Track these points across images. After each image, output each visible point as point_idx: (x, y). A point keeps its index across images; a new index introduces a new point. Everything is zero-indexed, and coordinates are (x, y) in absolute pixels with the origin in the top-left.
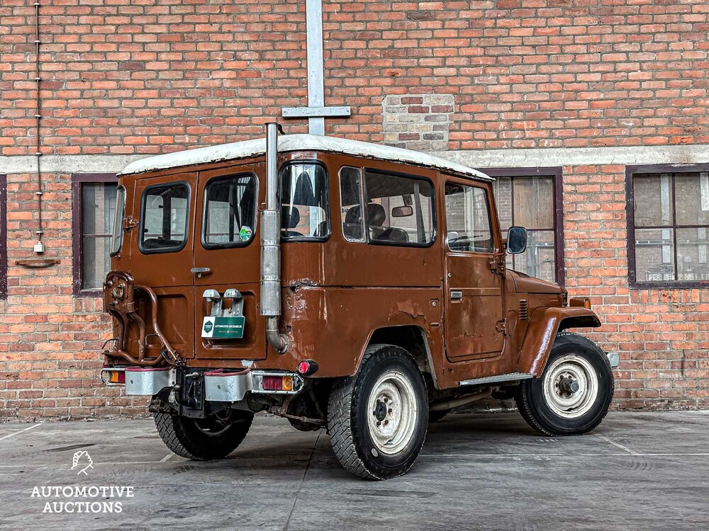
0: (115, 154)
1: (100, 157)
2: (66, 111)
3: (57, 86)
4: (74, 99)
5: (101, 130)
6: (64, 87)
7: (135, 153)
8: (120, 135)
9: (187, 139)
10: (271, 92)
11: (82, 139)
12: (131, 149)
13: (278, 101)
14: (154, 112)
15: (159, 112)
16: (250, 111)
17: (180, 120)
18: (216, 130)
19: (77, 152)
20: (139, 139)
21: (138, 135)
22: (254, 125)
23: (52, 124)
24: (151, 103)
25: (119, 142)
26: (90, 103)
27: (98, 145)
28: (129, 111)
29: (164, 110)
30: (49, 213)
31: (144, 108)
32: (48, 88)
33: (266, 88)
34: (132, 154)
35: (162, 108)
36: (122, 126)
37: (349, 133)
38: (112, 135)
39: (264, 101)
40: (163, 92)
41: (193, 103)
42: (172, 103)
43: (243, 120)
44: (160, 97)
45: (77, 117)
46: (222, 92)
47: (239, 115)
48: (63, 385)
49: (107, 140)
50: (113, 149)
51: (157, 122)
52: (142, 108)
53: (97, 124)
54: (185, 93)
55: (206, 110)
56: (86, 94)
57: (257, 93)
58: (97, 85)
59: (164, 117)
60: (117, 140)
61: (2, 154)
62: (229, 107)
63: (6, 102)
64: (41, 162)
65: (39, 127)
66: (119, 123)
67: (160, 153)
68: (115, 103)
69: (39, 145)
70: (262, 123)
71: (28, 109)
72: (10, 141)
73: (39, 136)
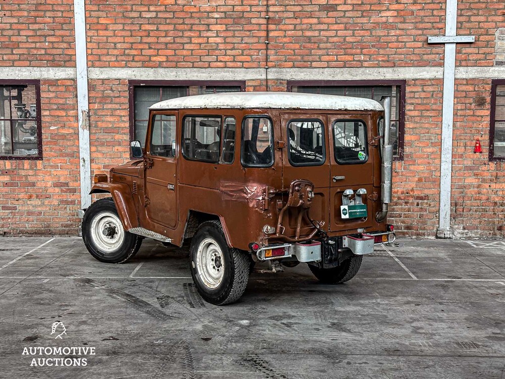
0: (315, 68)
1: (304, 69)
2: (284, 39)
3: (279, 22)
4: (290, 30)
5: (307, 51)
6: (283, 22)
7: (328, 67)
8: (319, 55)
9: (362, 57)
10: (421, 26)
11: (294, 57)
12: (326, 64)
13: (424, 32)
14: (342, 40)
15: (345, 39)
16: (405, 39)
17: (358, 45)
18: (382, 51)
19: (290, 66)
20: (331, 58)
21: (331, 55)
22: (408, 48)
23: (275, 47)
24: (340, 33)
25: (318, 60)
26: (300, 33)
27: (304, 62)
28: (325, 39)
29: (348, 38)
31: (335, 36)
32: (273, 23)
33: (417, 23)
34: (326, 68)
35: (347, 36)
36: (320, 49)
38: (314, 55)
39: (414, 32)
40: (348, 26)
41: (367, 33)
43: (400, 45)
44: (346, 29)
45: (291, 43)
46: (387, 26)
47: (398, 41)
49: (310, 58)
50: (314, 64)
51: (344, 46)
52: (333, 37)
53: (304, 47)
54: (362, 27)
55: (376, 38)
56: (298, 27)
57: (411, 26)
58: (305, 21)
59: (348, 42)
60: (317, 58)
61: (243, 67)
62: (391, 36)
63: (246, 32)
64: (268, 73)
65: (267, 49)
66: (318, 47)
67: (344, 67)
68: (316, 33)
69: (267, 61)
70: (414, 47)
71: (261, 37)
72: (248, 58)
73: (267, 55)
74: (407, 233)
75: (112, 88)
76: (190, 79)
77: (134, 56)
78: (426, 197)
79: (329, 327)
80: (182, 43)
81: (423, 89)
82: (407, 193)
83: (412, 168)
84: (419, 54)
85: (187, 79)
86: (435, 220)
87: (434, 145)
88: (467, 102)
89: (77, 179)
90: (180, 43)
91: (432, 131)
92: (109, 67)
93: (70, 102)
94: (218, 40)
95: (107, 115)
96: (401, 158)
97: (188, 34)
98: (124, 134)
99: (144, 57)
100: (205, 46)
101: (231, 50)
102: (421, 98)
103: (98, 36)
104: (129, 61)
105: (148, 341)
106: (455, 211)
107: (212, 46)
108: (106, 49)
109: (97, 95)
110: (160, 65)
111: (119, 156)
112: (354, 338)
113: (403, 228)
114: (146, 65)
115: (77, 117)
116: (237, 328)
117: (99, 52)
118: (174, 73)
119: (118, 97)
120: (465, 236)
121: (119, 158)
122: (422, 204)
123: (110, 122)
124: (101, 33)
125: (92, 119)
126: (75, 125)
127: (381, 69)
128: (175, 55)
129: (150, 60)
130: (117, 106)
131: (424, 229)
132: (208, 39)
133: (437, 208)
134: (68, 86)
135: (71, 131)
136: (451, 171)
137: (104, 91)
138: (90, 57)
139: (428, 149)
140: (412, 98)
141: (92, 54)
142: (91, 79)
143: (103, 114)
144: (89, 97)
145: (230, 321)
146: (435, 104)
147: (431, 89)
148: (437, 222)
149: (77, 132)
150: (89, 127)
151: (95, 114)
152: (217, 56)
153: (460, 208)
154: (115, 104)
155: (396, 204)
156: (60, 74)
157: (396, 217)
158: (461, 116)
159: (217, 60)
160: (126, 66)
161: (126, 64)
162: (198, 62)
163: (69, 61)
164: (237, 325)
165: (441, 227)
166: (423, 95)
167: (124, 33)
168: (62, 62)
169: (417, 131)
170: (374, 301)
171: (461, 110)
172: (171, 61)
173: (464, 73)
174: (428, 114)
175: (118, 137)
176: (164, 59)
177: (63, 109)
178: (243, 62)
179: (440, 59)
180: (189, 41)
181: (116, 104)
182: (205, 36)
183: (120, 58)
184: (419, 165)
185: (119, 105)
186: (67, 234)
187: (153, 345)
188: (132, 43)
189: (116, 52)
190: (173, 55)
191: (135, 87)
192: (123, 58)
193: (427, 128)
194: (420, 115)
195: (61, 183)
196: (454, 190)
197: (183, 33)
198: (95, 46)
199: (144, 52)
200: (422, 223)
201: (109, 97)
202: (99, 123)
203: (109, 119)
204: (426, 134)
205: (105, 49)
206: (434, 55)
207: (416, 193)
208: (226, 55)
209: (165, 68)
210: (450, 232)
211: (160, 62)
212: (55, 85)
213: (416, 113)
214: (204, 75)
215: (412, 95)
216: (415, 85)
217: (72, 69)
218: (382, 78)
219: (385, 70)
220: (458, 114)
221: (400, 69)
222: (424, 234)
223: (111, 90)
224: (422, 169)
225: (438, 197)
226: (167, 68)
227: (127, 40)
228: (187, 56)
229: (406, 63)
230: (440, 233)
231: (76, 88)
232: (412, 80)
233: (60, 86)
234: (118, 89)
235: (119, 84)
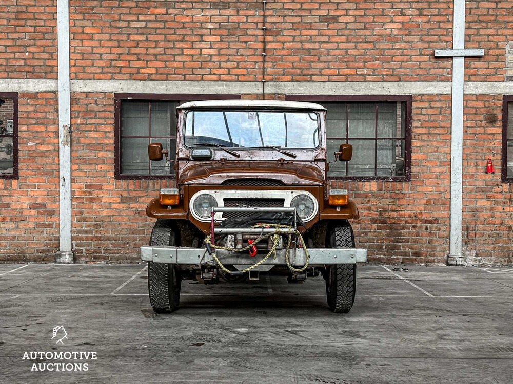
0: (315, 82)
1: (304, 83)
2: (283, 51)
3: (276, 33)
4: (288, 42)
5: (307, 64)
6: (281, 34)
7: (329, 81)
8: (319, 68)
9: (366, 71)
10: (427, 39)
11: (293, 70)
12: (326, 78)
13: (431, 45)
14: (343, 52)
15: (347, 52)
16: (410, 52)
18: (386, 65)
19: (289, 80)
20: (332, 71)
21: (332, 68)
22: (413, 62)
23: (273, 60)
24: (341, 46)
25: (318, 73)
26: (299, 45)
27: (304, 75)
28: (326, 52)
29: (350, 51)
31: (336, 49)
32: (270, 34)
33: (422, 35)
34: (327, 82)
35: (349, 49)
36: (321, 62)
37: (481, 68)
38: (314, 68)
39: (420, 45)
40: (350, 38)
41: (371, 46)
42: (356, 46)
43: (405, 58)
44: (348, 41)
45: (290, 55)
46: (391, 38)
47: (403, 55)
49: (311, 72)
50: (314, 78)
51: (346, 60)
52: (334, 49)
53: (304, 60)
54: (365, 39)
55: (380, 51)
56: (297, 39)
57: (416, 39)
58: (305, 32)
59: (350, 56)
60: (317, 72)
61: (238, 80)
62: (396, 49)
63: (241, 44)
64: (265, 87)
65: (264, 62)
66: (319, 60)
67: (346, 81)
68: (317, 46)
69: (263, 74)
70: (419, 61)
71: (257, 49)
72: (244, 71)
73: (264, 68)
74: (415, 260)
75: (96, 102)
76: (182, 93)
77: (121, 67)
78: (435, 221)
79: (340, 334)
80: (173, 55)
81: (430, 105)
82: (415, 217)
83: (420, 189)
84: (425, 68)
85: (178, 93)
86: (446, 246)
87: (442, 164)
88: (477, 119)
89: (56, 200)
90: (170, 55)
91: (441, 149)
92: (94, 79)
93: (50, 116)
94: (212, 52)
95: (91, 131)
96: (408, 179)
97: (179, 45)
98: (109, 151)
99: (132, 69)
100: (198, 59)
101: (226, 62)
102: (428, 114)
103: (82, 46)
104: (116, 73)
105: (129, 346)
106: (467, 236)
107: (205, 58)
108: (91, 60)
109: (79, 110)
110: (149, 78)
111: (103, 175)
112: (371, 343)
113: (411, 254)
114: (133, 78)
115: (57, 133)
116: (234, 335)
117: (83, 63)
118: (164, 86)
119: (103, 111)
120: (478, 263)
121: (102, 177)
122: (431, 228)
123: (93, 138)
124: (86, 43)
125: (74, 134)
126: (56, 141)
127: (385, 84)
128: (166, 67)
129: (138, 72)
130: (102, 121)
131: (434, 255)
132: (201, 50)
133: (448, 233)
134: (49, 99)
135: (51, 148)
136: (461, 193)
138: (73, 69)
139: (437, 169)
140: (419, 114)
141: (75, 65)
142: (74, 92)
143: (86, 129)
144: (71, 111)
145: (226, 329)
146: (443, 121)
147: (438, 105)
148: (447, 248)
149: (57, 149)
150: (71, 143)
151: (78, 129)
152: (211, 69)
153: (472, 233)
154: (99, 118)
155: (403, 228)
156: (40, 86)
157: (403, 242)
158: (471, 134)
159: (211, 73)
160: (112, 79)
161: (112, 76)
162: (190, 75)
163: (50, 72)
164: (234, 332)
165: (452, 253)
166: (430, 111)
167: (110, 44)
168: (43, 74)
169: (425, 150)
170: (389, 313)
171: (471, 127)
172: (161, 74)
173: (473, 89)
174: (436, 131)
175: (101, 154)
176: (153, 71)
177: (43, 124)
178: (238, 75)
179: (448, 74)
180: (180, 53)
181: (101, 118)
182: (197, 47)
183: (105, 70)
184: (427, 186)
185: (103, 120)
186: (43, 260)
187: (135, 349)
188: (119, 54)
189: (101, 63)
190: (163, 68)
191: (122, 101)
192: (109, 70)
193: (435, 147)
194: (427, 132)
195: (38, 204)
196: (465, 213)
197: (174, 44)
198: (79, 56)
199: (132, 64)
200: (431, 249)
201: (93, 111)
202: (82, 139)
203: (93, 135)
204: (434, 153)
205: (89, 60)
206: (441, 70)
207: (425, 216)
208: (220, 67)
209: (154, 80)
210: (462, 259)
211: (149, 75)
212: (34, 98)
213: (423, 131)
214: (196, 88)
215: (419, 111)
216: (422, 100)
217: (54, 81)
218: (387, 93)
219: (389, 84)
220: (468, 132)
221: (406, 84)
222: (434, 261)
223: (96, 103)
224: (431, 190)
225: (448, 221)
226: (157, 80)
227: (114, 50)
228: (179, 68)
229: (412, 77)
230: (452, 260)
231: (57, 101)
232: (419, 95)
233: (40, 99)
234: (103, 102)
235: (104, 97)
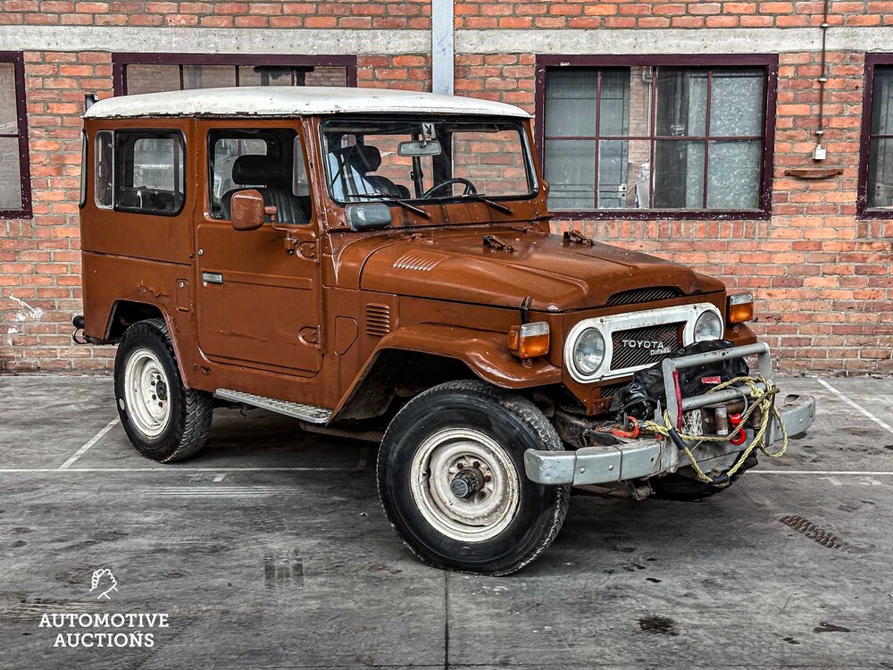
11: (883, 5)
19: (874, 23)
30: (832, 106)
48: (837, 331)
61: (774, 26)
64: (826, 37)
69: (825, 12)
72: (787, 7)
75: (501, 73)
85: (656, 52)
92: (498, 28)
99: (571, 7)
104: (539, 16)
110: (602, 24)
114: (572, 24)
118: (631, 40)
119: (513, 90)
123: (494, 141)
128: (635, 1)
129: (583, 13)
134: (413, 68)
137: (485, 78)
138: (460, 8)
141: (464, 2)
142: (461, 54)
144: (455, 91)
152: (722, 3)
156: (397, 43)
159: (722, 11)
160: (533, 26)
161: (533, 21)
162: (681, 16)
163: (416, 16)
168: (404, 19)
172: (627, 15)
175: (509, 172)
176: (611, 10)
178: (775, 15)
183: (520, 10)
190: (630, 3)
191: (550, 69)
192: (528, 9)
201: (494, 90)
202: (474, 144)
203: (494, 135)
209: (612, 28)
211: (603, 17)
212: (387, 67)
214: (692, 42)
217: (423, 33)
223: (501, 75)
226: (617, 28)
228: (660, 3)
231: (430, 73)
233: (398, 68)
234: (513, 73)
235: (517, 64)
